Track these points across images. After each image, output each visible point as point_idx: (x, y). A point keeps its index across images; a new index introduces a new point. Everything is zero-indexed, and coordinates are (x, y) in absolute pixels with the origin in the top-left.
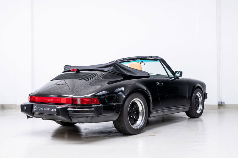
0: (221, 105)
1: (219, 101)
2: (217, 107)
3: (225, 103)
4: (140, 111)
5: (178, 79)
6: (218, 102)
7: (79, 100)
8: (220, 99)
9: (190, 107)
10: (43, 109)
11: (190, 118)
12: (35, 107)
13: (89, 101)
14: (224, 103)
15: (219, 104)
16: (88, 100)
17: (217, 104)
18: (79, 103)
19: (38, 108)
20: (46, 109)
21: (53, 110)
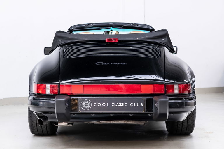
7: (177, 87)
10: (110, 105)
19: (95, 105)
20: (119, 105)
21: (136, 105)
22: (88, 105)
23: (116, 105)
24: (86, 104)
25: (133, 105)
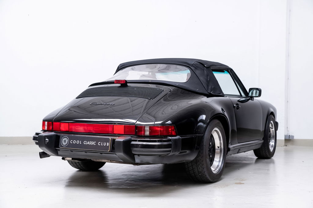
0: (289, 140)
1: (286, 134)
2: (283, 144)
3: (295, 138)
4: (216, 147)
5: (252, 100)
6: (285, 136)
7: (147, 129)
8: (288, 131)
9: (263, 141)
10: (82, 142)
11: (257, 159)
12: (65, 139)
13: (160, 131)
14: (293, 137)
15: (286, 138)
16: (159, 129)
17: (284, 139)
18: (147, 133)
19: (72, 142)
20: (89, 143)
21: (103, 144)
22: (66, 141)
23: (87, 143)
24: (65, 140)
25: (100, 144)
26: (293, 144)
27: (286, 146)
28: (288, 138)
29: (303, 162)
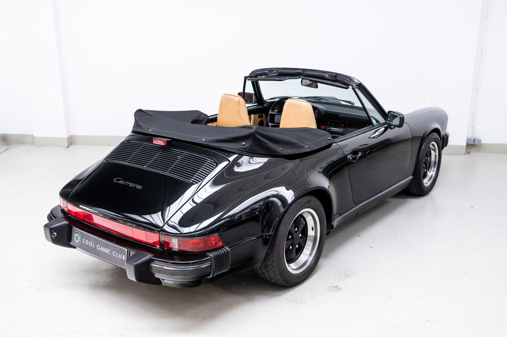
0: (472, 145)
1: (470, 137)
2: (464, 151)
3: (483, 142)
5: (391, 129)
6: (468, 140)
7: (175, 242)
8: (473, 132)
9: (411, 179)
10: (95, 246)
12: (76, 235)
14: (480, 141)
15: (469, 143)
17: (465, 144)
18: (176, 248)
19: (84, 241)
20: (103, 249)
21: (118, 256)
23: (100, 249)
24: (77, 237)
25: (115, 254)
26: (479, 151)
27: (469, 153)
28: (472, 143)
29: (472, 207)
